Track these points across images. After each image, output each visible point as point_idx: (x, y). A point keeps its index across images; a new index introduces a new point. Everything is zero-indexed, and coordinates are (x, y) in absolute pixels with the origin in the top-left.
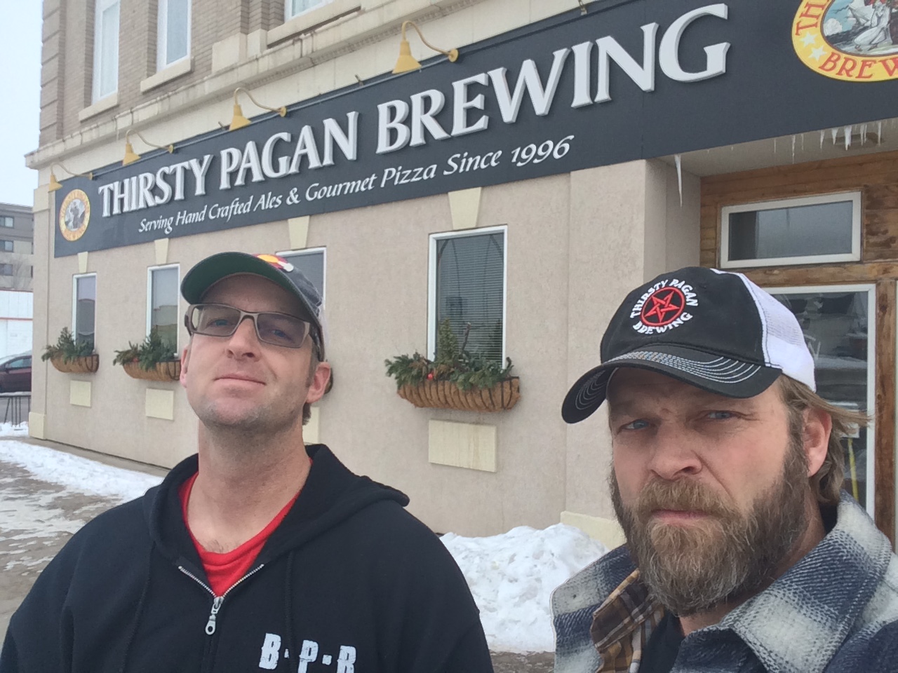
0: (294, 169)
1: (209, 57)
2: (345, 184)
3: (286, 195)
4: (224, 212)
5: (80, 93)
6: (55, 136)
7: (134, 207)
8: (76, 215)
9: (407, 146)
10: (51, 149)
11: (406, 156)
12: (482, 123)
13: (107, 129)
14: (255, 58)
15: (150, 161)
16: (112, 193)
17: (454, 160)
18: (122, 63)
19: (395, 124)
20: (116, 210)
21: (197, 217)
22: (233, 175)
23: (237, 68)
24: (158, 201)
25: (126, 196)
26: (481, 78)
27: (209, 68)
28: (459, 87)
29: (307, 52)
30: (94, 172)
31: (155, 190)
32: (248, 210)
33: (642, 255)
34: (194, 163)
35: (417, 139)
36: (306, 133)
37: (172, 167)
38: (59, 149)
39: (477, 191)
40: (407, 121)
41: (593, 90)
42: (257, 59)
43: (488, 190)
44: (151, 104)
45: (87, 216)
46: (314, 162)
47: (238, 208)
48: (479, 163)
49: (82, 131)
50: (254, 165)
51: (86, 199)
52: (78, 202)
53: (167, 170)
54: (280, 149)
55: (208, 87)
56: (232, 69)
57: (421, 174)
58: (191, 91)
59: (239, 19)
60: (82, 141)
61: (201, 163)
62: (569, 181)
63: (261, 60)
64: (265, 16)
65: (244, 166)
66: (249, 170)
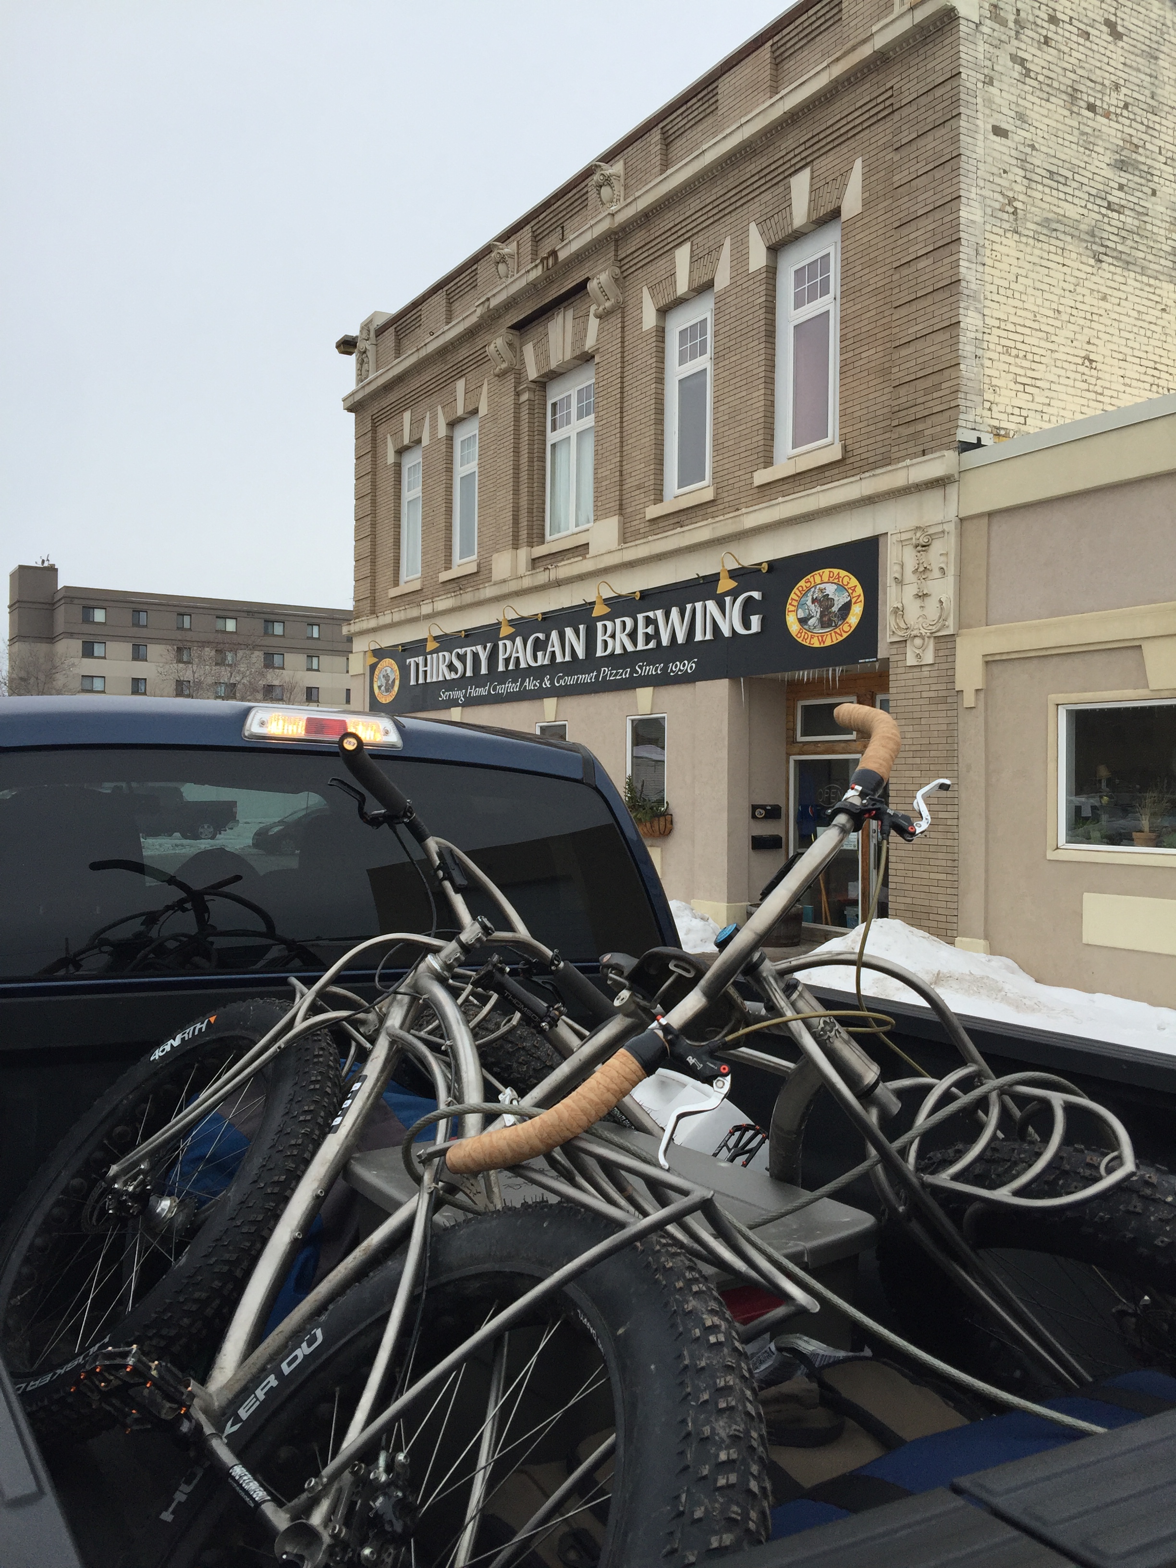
0: (546, 662)
1: (489, 565)
2: (579, 676)
3: (542, 681)
4: (501, 689)
5: (389, 573)
6: (369, 609)
7: (434, 680)
8: (388, 681)
9: (612, 654)
10: (365, 622)
11: (612, 660)
12: (652, 645)
13: (413, 612)
14: (520, 576)
15: (446, 642)
16: (417, 665)
17: (639, 667)
18: (424, 553)
19: (605, 638)
20: (421, 681)
21: (482, 691)
22: (507, 661)
23: (509, 579)
24: (453, 676)
25: (428, 669)
26: (651, 614)
27: (489, 574)
28: (640, 617)
29: (553, 579)
30: (403, 645)
31: (451, 667)
32: (518, 689)
34: (479, 648)
35: (618, 651)
36: (554, 635)
37: (464, 650)
38: (373, 623)
39: (651, 689)
40: (613, 636)
41: (705, 633)
43: (657, 688)
44: (447, 596)
45: (397, 683)
46: (559, 659)
47: (511, 687)
48: (651, 670)
49: (391, 608)
50: (521, 655)
51: (396, 668)
52: (389, 670)
53: (461, 651)
54: (539, 646)
55: (489, 592)
56: (505, 580)
57: (621, 675)
58: (477, 593)
59: (511, 538)
60: (392, 618)
61: (485, 648)
62: (695, 689)
64: (530, 536)
65: (514, 655)
66: (518, 658)
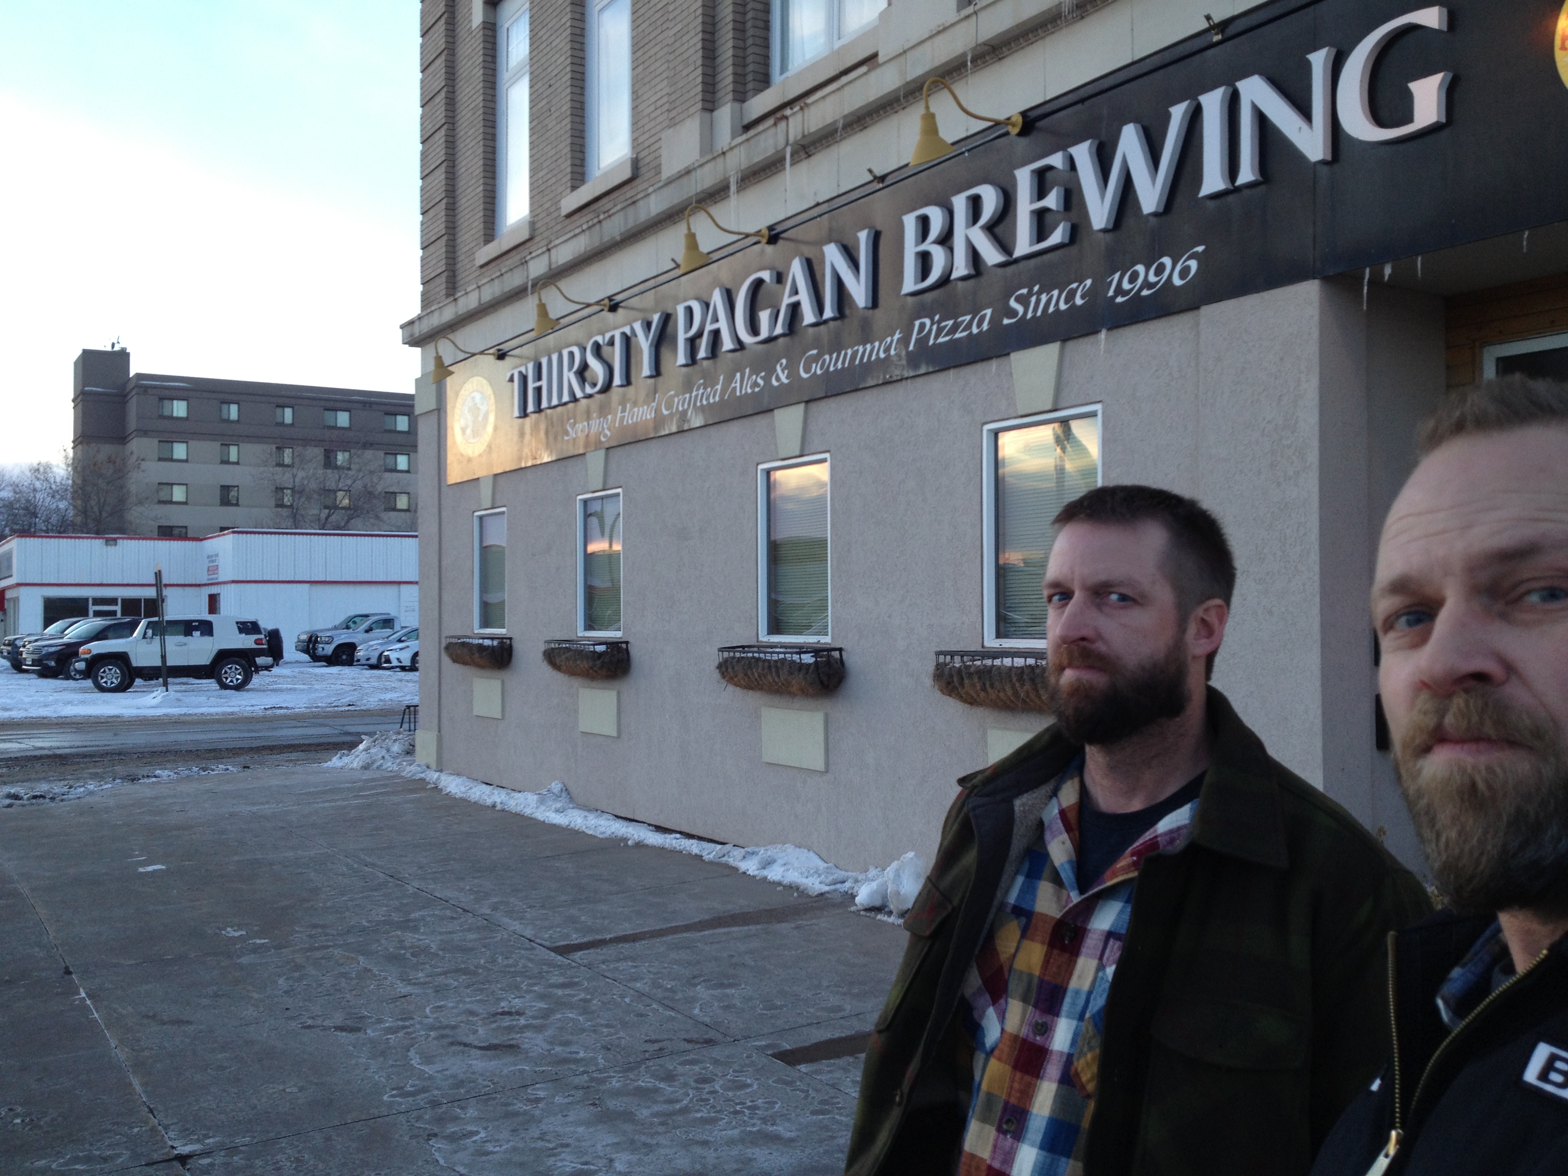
0: (781, 328)
1: (657, 154)
2: (856, 348)
3: (771, 371)
4: (683, 403)
5: (479, 222)
6: (444, 292)
7: (556, 403)
8: (475, 417)
9: (945, 280)
10: (436, 314)
11: (943, 295)
12: (1058, 236)
13: (515, 280)
14: (720, 152)
16: (524, 379)
17: (1020, 298)
18: (535, 170)
19: (927, 246)
20: (531, 407)
21: (646, 413)
22: (693, 343)
23: (695, 169)
24: (590, 389)
25: (544, 383)
26: (1056, 160)
27: (658, 170)
28: (1024, 178)
29: (796, 137)
30: (499, 345)
31: (584, 374)
32: (717, 399)
33: (1315, 443)
34: (638, 327)
35: (962, 267)
36: (797, 268)
37: (605, 335)
38: (448, 314)
39: (1052, 350)
40: (946, 239)
41: (1232, 167)
42: (724, 153)
43: (1069, 346)
44: (575, 236)
45: (492, 418)
46: (809, 315)
47: (703, 395)
48: (1057, 301)
49: (480, 284)
50: (723, 325)
51: (490, 391)
52: (478, 396)
53: (601, 340)
54: (761, 297)
55: (653, 206)
56: (688, 172)
57: (969, 326)
58: (630, 212)
59: (699, 91)
60: (480, 299)
61: (649, 324)
62: (1197, 324)
63: (728, 155)
64: (739, 79)
65: (709, 327)
66: (716, 333)
